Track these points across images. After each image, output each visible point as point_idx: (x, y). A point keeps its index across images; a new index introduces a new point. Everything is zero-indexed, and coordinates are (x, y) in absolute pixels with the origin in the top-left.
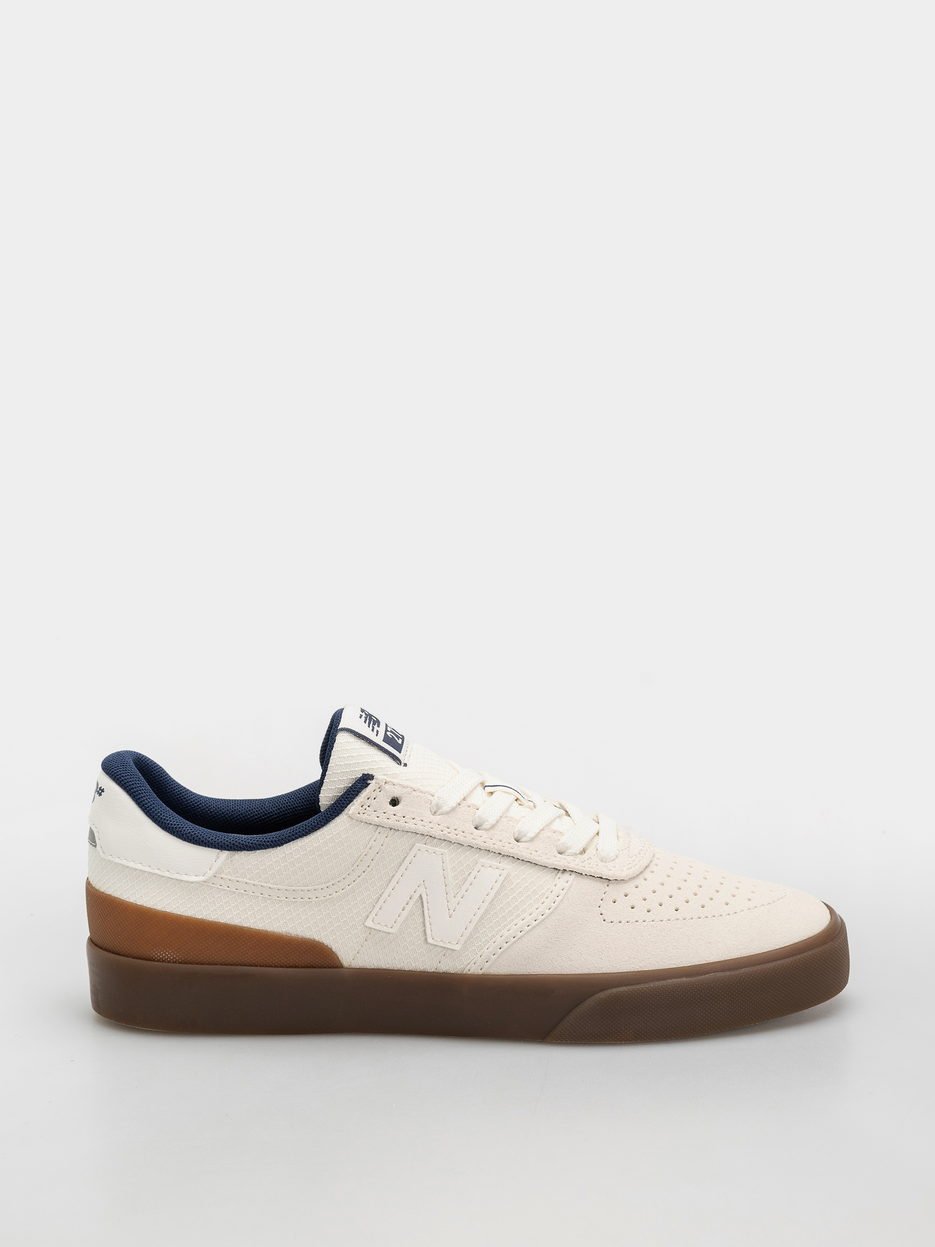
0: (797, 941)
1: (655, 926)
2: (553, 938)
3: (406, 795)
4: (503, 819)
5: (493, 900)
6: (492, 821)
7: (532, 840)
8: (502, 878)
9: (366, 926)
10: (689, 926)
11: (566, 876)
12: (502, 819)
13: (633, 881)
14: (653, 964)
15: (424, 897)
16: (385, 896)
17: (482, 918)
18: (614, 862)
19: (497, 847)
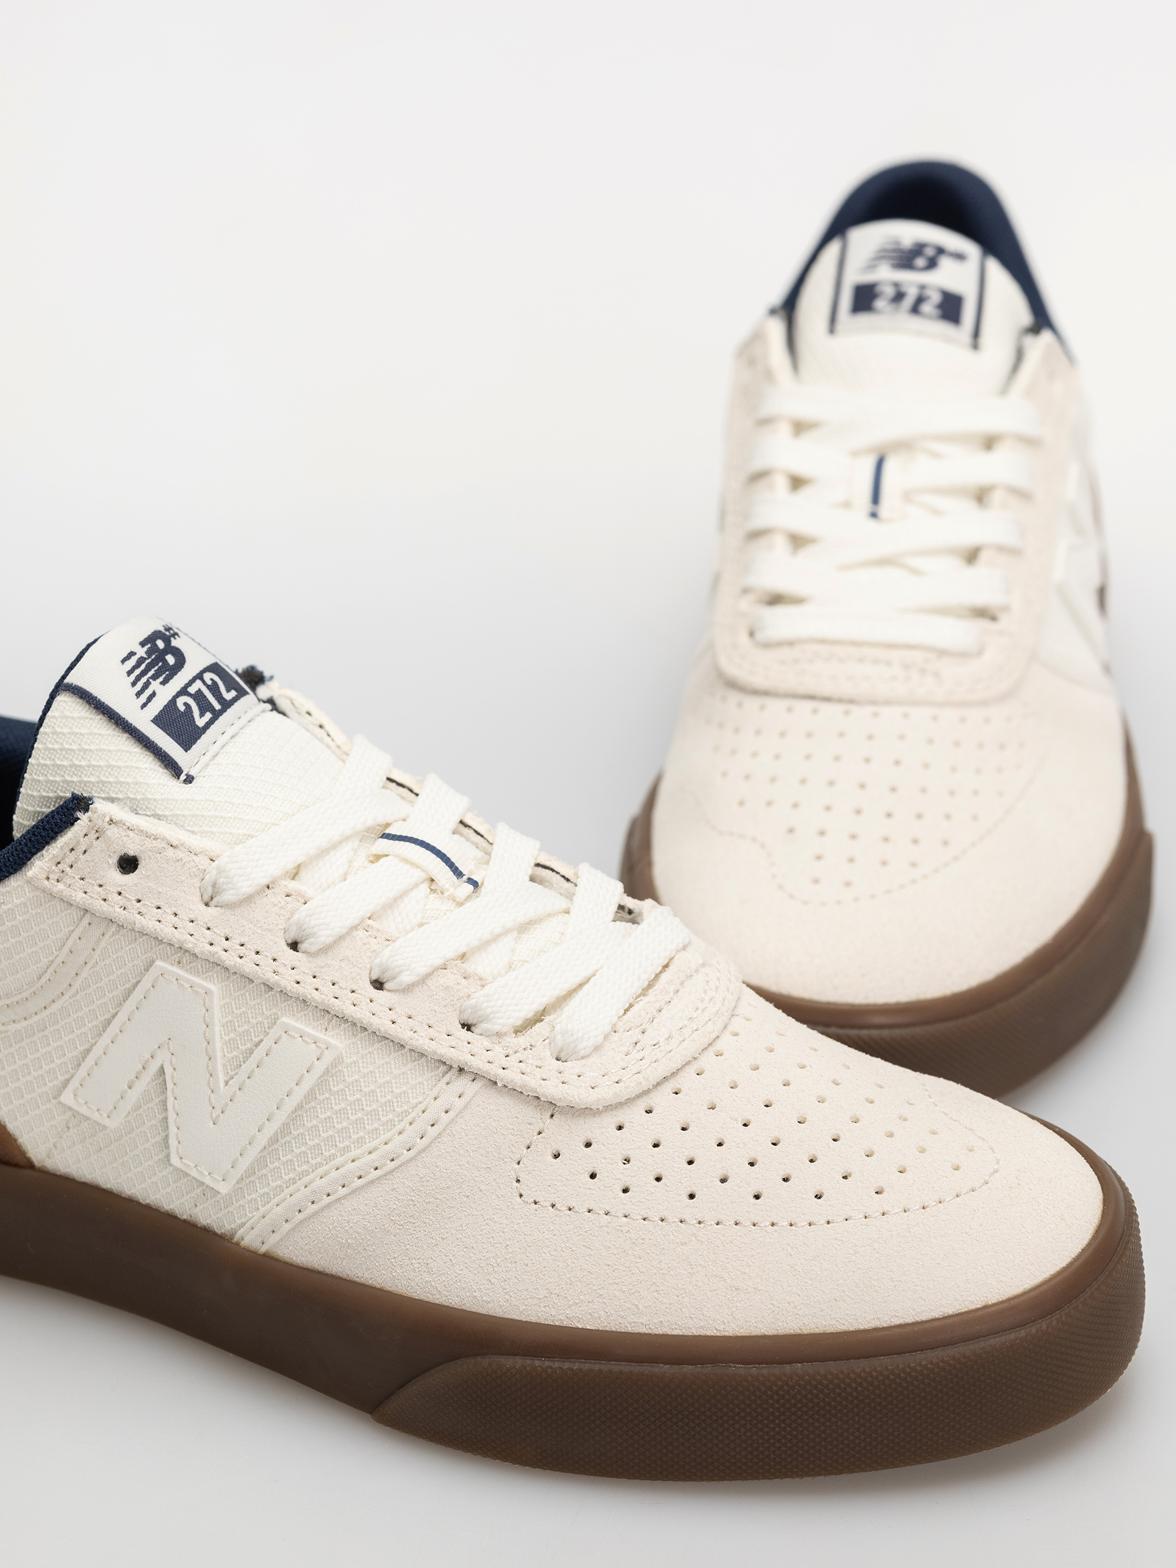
0: (951, 1311)
1: (625, 1229)
2: (403, 1215)
3: (150, 854)
4: (360, 933)
5: (300, 1107)
6: (324, 936)
7: (407, 989)
8: (320, 1067)
9: (61, 1103)
10: (702, 1243)
11: (463, 1084)
12: (355, 933)
13: (615, 1112)
14: (596, 1315)
15: (168, 1070)
16: (97, 1051)
17: (274, 1140)
18: (583, 1061)
19: (325, 996)
